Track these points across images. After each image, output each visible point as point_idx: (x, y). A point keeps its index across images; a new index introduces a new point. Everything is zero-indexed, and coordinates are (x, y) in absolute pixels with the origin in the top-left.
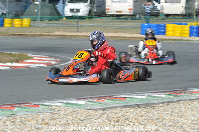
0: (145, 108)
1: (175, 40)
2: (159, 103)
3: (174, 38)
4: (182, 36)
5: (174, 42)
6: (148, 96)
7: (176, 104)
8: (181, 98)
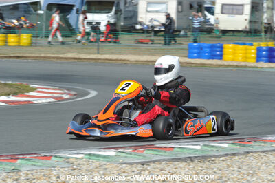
0: (201, 162)
1: (237, 66)
2: (220, 156)
3: (236, 64)
4: (246, 61)
5: (235, 69)
6: (205, 145)
7: (243, 157)
8: (251, 149)
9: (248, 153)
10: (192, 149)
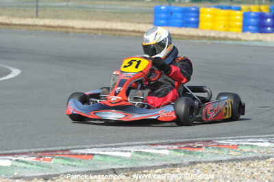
1: (214, 38)
3: (213, 34)
4: (228, 31)
5: (209, 42)
6: (137, 152)
8: (199, 158)
9: (194, 163)
10: (118, 157)
